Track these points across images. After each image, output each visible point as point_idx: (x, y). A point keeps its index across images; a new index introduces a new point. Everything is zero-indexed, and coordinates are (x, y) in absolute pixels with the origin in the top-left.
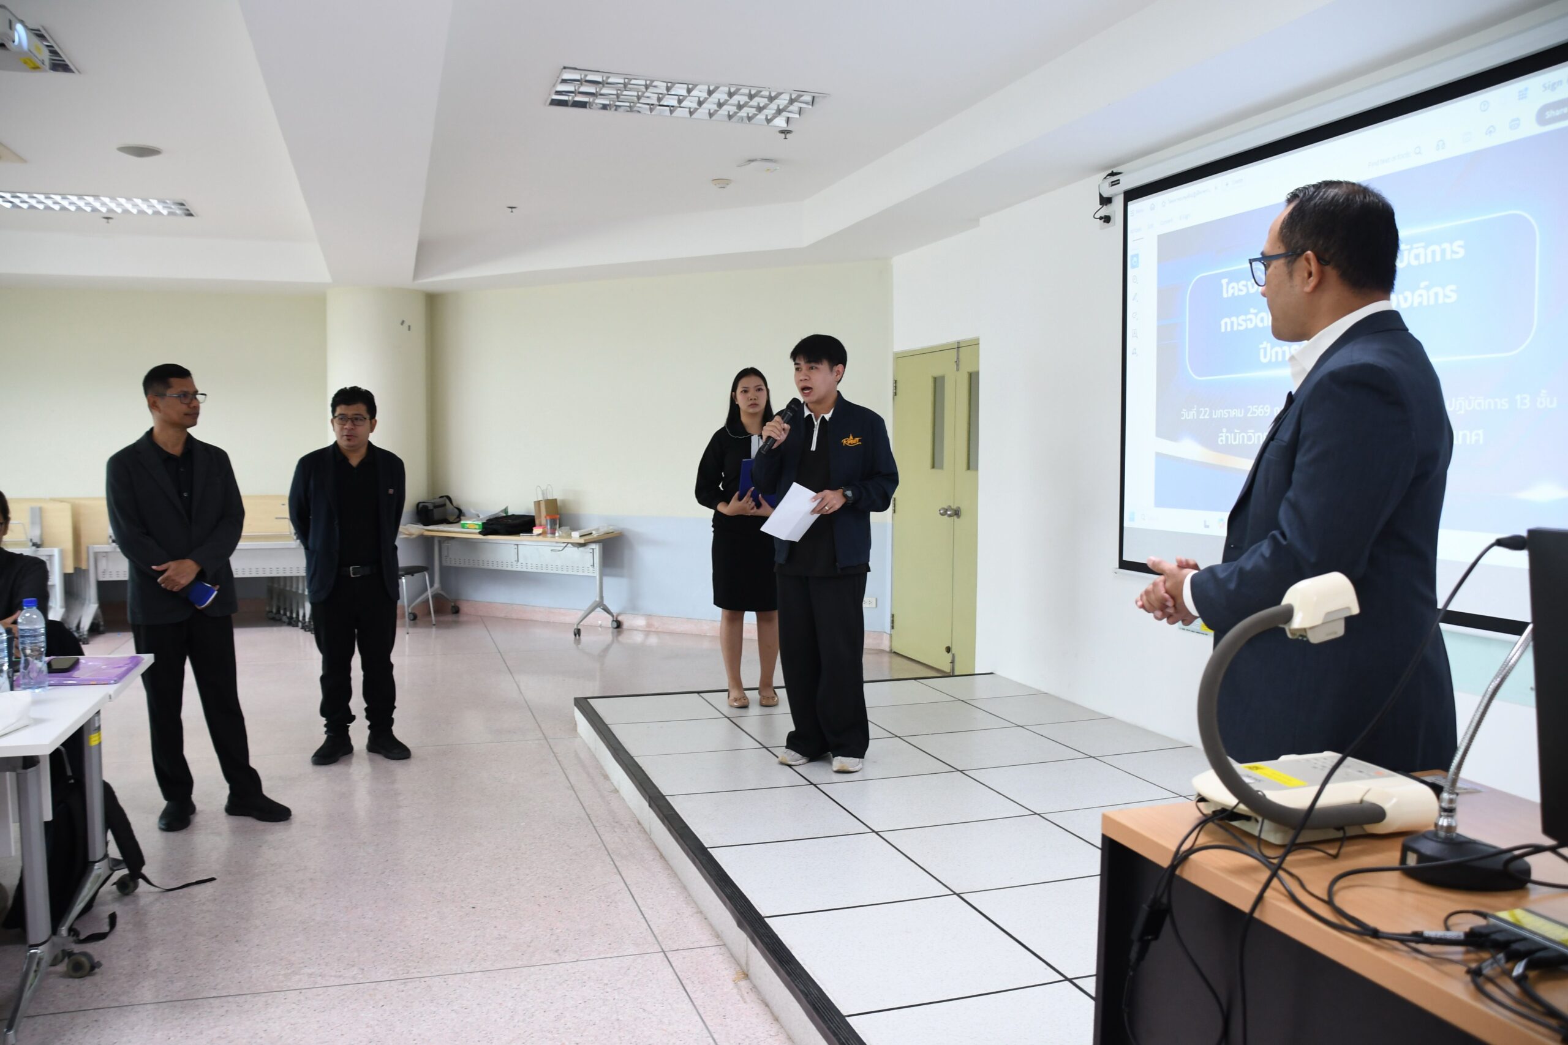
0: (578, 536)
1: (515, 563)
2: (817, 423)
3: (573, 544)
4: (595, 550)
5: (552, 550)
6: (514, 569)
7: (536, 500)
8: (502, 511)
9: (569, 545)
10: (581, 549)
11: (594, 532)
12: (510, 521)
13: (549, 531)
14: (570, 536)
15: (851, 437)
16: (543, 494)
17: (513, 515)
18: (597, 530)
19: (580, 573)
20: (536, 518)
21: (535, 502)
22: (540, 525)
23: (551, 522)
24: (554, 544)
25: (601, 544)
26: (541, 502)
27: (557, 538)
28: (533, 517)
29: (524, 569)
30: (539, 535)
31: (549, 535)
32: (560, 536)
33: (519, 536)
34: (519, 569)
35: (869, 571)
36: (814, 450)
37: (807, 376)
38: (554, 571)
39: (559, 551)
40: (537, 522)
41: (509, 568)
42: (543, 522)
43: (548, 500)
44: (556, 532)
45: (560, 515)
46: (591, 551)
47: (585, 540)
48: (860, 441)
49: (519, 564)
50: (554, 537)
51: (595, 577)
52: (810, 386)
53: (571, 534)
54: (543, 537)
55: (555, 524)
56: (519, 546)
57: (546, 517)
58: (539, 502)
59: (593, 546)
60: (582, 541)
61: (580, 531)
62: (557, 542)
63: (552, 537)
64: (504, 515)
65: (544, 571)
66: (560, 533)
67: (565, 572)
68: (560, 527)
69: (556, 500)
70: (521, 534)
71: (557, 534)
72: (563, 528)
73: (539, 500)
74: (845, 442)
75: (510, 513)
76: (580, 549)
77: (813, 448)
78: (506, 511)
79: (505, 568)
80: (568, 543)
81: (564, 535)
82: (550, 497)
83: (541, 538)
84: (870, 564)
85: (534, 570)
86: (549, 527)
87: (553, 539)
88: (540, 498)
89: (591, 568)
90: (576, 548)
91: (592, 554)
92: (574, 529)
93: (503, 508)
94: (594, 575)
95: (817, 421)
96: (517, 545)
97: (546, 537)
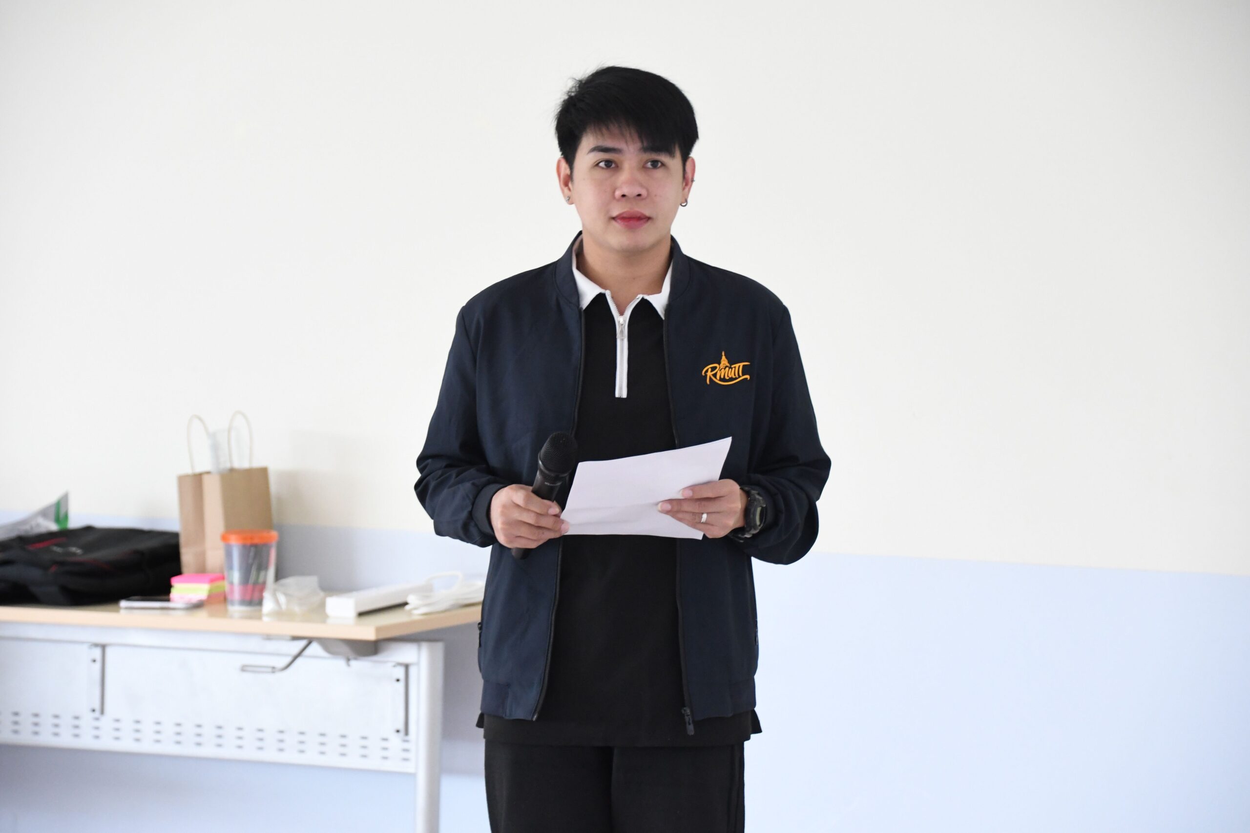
0: (352, 613)
1: (87, 719)
2: (622, 321)
3: (327, 643)
4: (413, 671)
5: (244, 669)
6: (86, 742)
7: (188, 471)
8: (44, 513)
9: (315, 648)
10: (363, 665)
11: (412, 600)
12: (74, 549)
13: (237, 595)
14: (319, 612)
15: (724, 361)
16: (215, 448)
17: (89, 529)
18: (426, 590)
19: (353, 761)
20: (183, 540)
21: (181, 479)
22: (202, 572)
23: (245, 557)
24: (254, 644)
25: (439, 647)
26: (206, 479)
27: (265, 619)
28: (176, 535)
29: (127, 745)
30: (198, 606)
31: (236, 609)
32: (279, 614)
33: (118, 610)
34: (107, 743)
35: (757, 728)
36: (625, 395)
37: (642, 186)
38: (249, 753)
39: (274, 670)
40: (187, 556)
41: (66, 740)
42: (215, 555)
43: (232, 470)
44: (267, 596)
45: (280, 529)
46: (400, 673)
47: (378, 630)
48: (745, 371)
49: (106, 722)
50: (259, 617)
51: (413, 776)
52: (647, 213)
53: (322, 605)
54: (212, 615)
55: (262, 567)
56: (109, 651)
57: (224, 538)
58: (198, 479)
59: (408, 653)
60: (367, 631)
61: (355, 594)
62: (268, 637)
63: (250, 617)
64: (53, 527)
65: (208, 750)
66: (282, 599)
67: (291, 756)
68: (278, 577)
69: (264, 472)
70: (123, 604)
71: (268, 605)
72: (290, 581)
73: (199, 469)
74: (709, 374)
75: (75, 521)
76: (353, 663)
77: (621, 390)
78: (59, 511)
79: (46, 739)
80: (310, 641)
81: (297, 609)
82: (241, 462)
83: (201, 618)
84: (760, 710)
85: (168, 748)
86: (236, 576)
87: (252, 625)
88: (204, 463)
89: (396, 741)
90: (340, 663)
91: (401, 685)
92: (330, 588)
93: (50, 499)
94: (409, 768)
95: (622, 313)
96: (103, 647)
97: (225, 614)
